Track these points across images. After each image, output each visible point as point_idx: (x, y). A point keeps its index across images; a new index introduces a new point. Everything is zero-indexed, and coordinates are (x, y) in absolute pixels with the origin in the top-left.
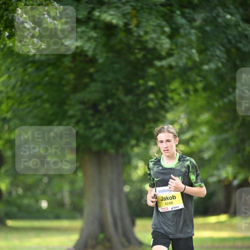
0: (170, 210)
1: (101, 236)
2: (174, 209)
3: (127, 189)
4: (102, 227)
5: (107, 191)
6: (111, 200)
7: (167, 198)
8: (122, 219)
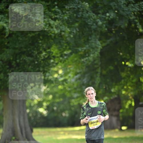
0: (96, 128)
1: (14, 138)
3: (28, 111)
4: (14, 133)
5: (17, 113)
6: (19, 118)
7: (94, 122)
8: (25, 128)
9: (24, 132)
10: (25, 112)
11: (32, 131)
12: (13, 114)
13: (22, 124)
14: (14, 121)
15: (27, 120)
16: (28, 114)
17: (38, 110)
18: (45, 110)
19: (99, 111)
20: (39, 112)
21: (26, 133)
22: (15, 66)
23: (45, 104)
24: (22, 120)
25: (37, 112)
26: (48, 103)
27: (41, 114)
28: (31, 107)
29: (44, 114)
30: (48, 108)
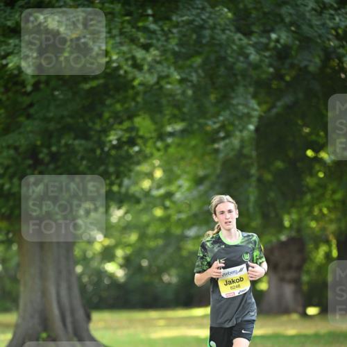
0: (237, 294)
1: (44, 335)
2: (241, 293)
3: (79, 269)
4: (45, 323)
5: (51, 273)
6: (58, 286)
7: (233, 282)
8: (73, 312)
9: (69, 320)
10: (71, 271)
11: (89, 318)
12: (43, 276)
13: (65, 300)
14: (44, 293)
15: (76, 291)
16: (79, 277)
17: (104, 268)
18: (121, 266)
19: (247, 253)
20: (106, 272)
21: (74, 322)
22: (47, 159)
23: (120, 253)
24: (64, 293)
25: (101, 274)
26: (128, 251)
27: (111, 277)
28: (85, 260)
29: (117, 277)
30: (127, 263)
